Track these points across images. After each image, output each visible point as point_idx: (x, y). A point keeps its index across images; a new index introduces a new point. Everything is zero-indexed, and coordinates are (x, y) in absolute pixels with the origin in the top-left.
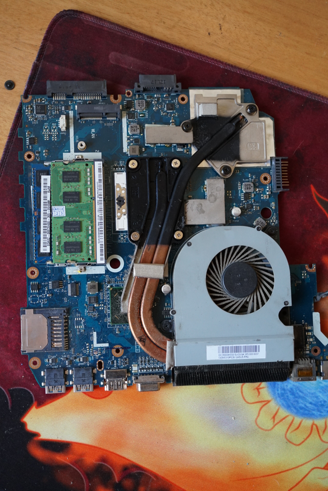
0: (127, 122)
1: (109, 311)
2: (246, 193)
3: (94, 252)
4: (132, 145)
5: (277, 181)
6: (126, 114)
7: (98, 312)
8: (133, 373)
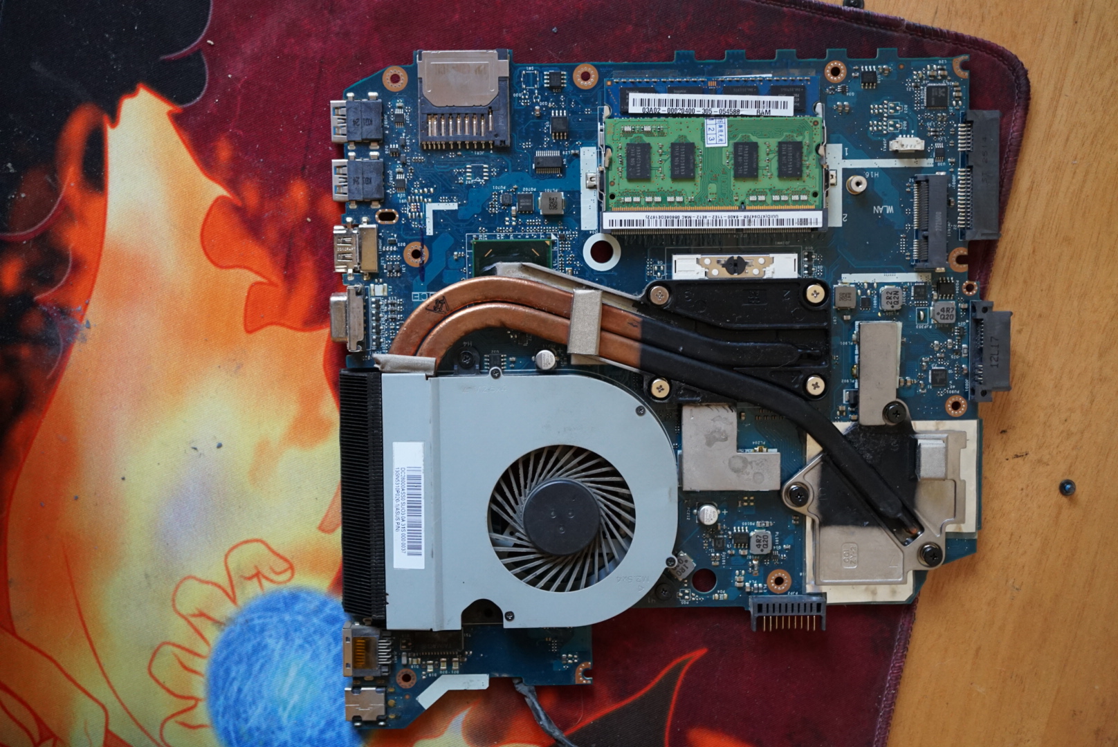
0: (907, 283)
1: (500, 237)
2: (749, 538)
3: (628, 206)
4: (857, 293)
5: (774, 605)
6: (925, 281)
7: (499, 213)
8: (369, 285)
